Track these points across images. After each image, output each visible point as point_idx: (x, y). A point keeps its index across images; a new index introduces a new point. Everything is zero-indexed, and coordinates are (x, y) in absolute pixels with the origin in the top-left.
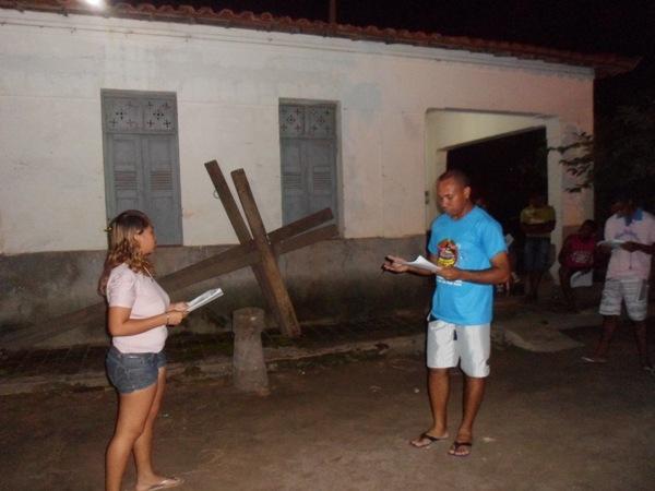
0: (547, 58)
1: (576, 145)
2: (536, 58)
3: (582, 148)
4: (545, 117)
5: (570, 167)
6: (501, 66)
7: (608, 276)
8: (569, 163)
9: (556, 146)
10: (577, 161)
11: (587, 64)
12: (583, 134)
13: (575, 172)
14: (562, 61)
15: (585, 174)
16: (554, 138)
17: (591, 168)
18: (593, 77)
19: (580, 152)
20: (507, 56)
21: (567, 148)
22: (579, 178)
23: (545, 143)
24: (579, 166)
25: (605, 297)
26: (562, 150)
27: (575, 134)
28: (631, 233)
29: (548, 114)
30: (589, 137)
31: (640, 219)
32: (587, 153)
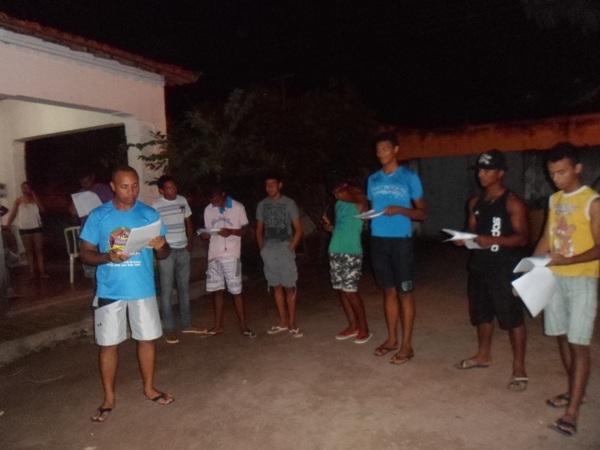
0: (122, 59)
1: (152, 143)
2: (112, 58)
3: (158, 145)
4: (123, 115)
5: (148, 162)
6: (77, 60)
7: (210, 258)
8: (147, 159)
9: (135, 143)
10: (154, 157)
11: (158, 72)
12: (159, 133)
13: (152, 167)
14: (137, 65)
15: (162, 169)
16: (133, 136)
17: (166, 163)
18: (163, 84)
19: (156, 150)
20: (83, 51)
21: (145, 145)
22: (157, 172)
23: (124, 140)
24: (156, 161)
25: (210, 277)
26: (140, 146)
27: (152, 132)
28: (224, 220)
29: (124, 111)
30: (163, 137)
31: (230, 207)
32: (162, 150)
